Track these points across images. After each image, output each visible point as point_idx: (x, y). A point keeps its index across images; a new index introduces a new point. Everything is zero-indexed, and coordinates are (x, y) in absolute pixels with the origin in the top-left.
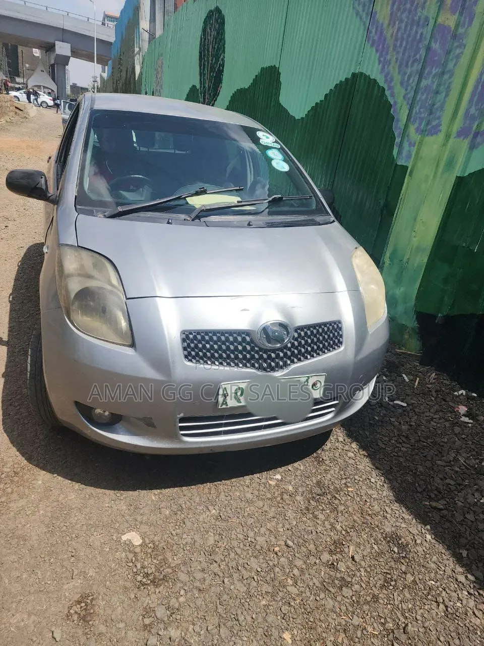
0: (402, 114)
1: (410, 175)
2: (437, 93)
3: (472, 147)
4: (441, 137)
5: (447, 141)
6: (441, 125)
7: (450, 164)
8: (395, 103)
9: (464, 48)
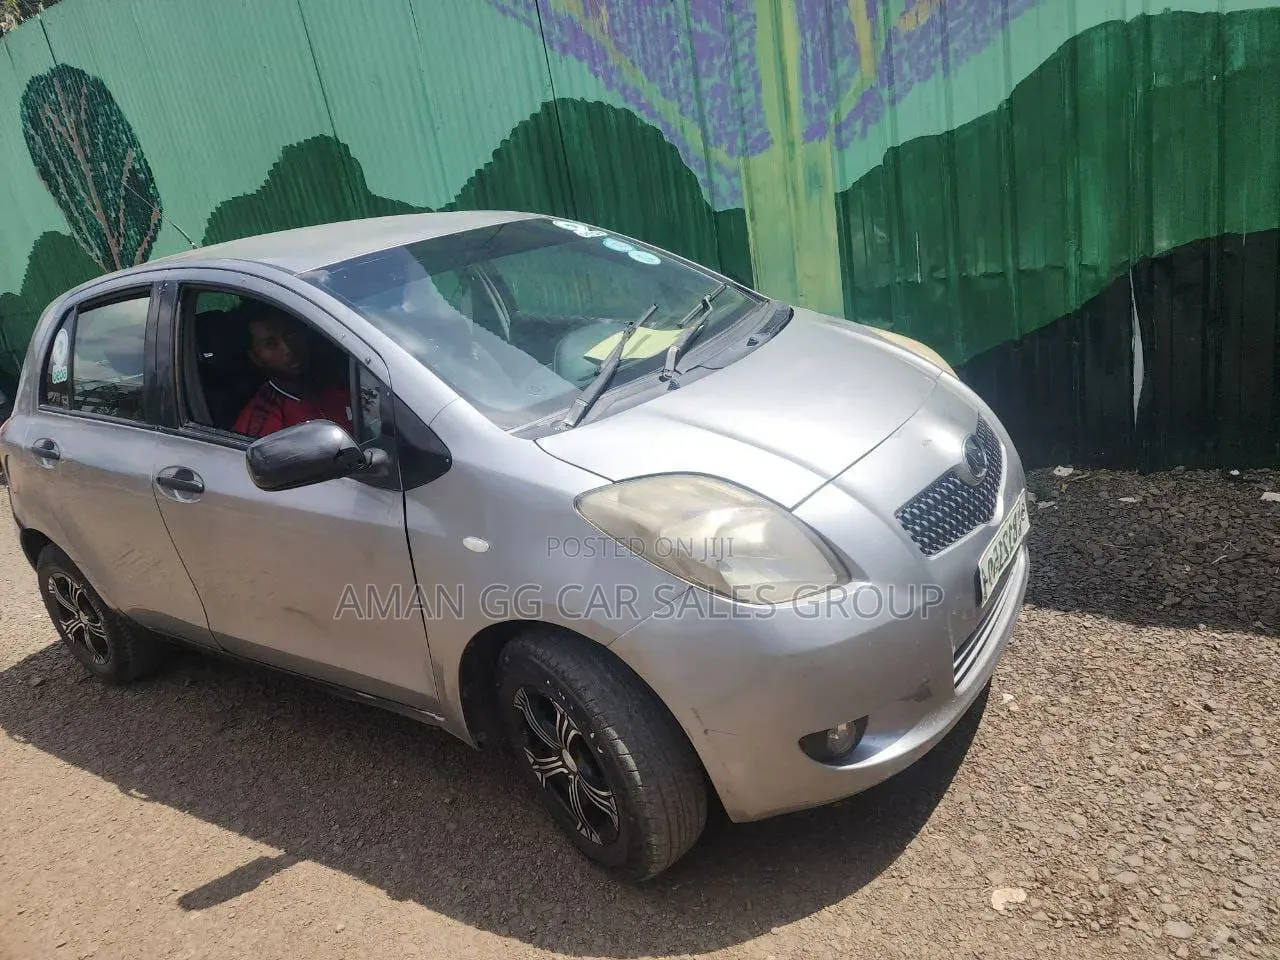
0: (688, 138)
1: (752, 218)
2: (740, 91)
3: (841, 145)
4: (778, 149)
5: (793, 151)
6: (768, 133)
7: (815, 180)
8: (667, 126)
9: (755, 19)
